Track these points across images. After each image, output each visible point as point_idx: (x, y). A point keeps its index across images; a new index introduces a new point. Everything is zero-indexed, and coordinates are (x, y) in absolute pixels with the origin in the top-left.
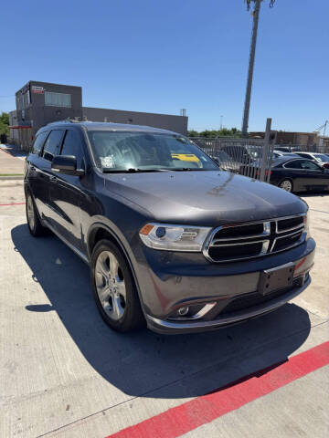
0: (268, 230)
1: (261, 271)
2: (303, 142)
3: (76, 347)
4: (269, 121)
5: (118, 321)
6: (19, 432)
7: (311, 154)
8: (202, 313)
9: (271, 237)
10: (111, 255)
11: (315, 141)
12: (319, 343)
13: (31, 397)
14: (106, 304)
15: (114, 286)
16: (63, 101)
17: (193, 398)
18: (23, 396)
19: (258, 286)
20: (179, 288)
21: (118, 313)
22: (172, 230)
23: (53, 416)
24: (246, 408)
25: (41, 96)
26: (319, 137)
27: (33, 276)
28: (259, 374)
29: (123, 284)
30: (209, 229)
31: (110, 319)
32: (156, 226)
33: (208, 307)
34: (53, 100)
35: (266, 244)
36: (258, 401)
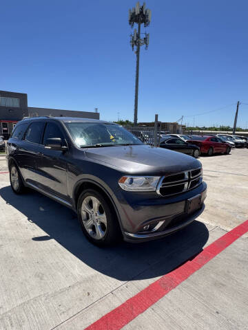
0: (187, 177)
1: (186, 200)
2: (171, 128)
3: (78, 259)
4: (157, 116)
5: (101, 240)
6: (63, 312)
7: (178, 135)
8: (157, 227)
9: (189, 181)
10: (94, 199)
11: (177, 127)
12: (216, 239)
13: (62, 291)
14: (90, 231)
15: (97, 218)
17: (160, 277)
18: (56, 292)
19: (185, 209)
20: (143, 213)
21: (100, 234)
22: (137, 179)
23: (81, 300)
24: (191, 277)
26: (180, 126)
27: (29, 220)
28: (191, 259)
29: (104, 216)
30: (159, 178)
31: (94, 239)
32: (129, 177)
33: (161, 223)
35: (186, 185)
36: (196, 273)
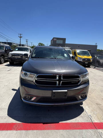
0: (58, 78)
16: (61, 42)
17: (20, 122)
25: (56, 41)
30: (36, 75)
34: (58, 42)
35: (57, 83)
